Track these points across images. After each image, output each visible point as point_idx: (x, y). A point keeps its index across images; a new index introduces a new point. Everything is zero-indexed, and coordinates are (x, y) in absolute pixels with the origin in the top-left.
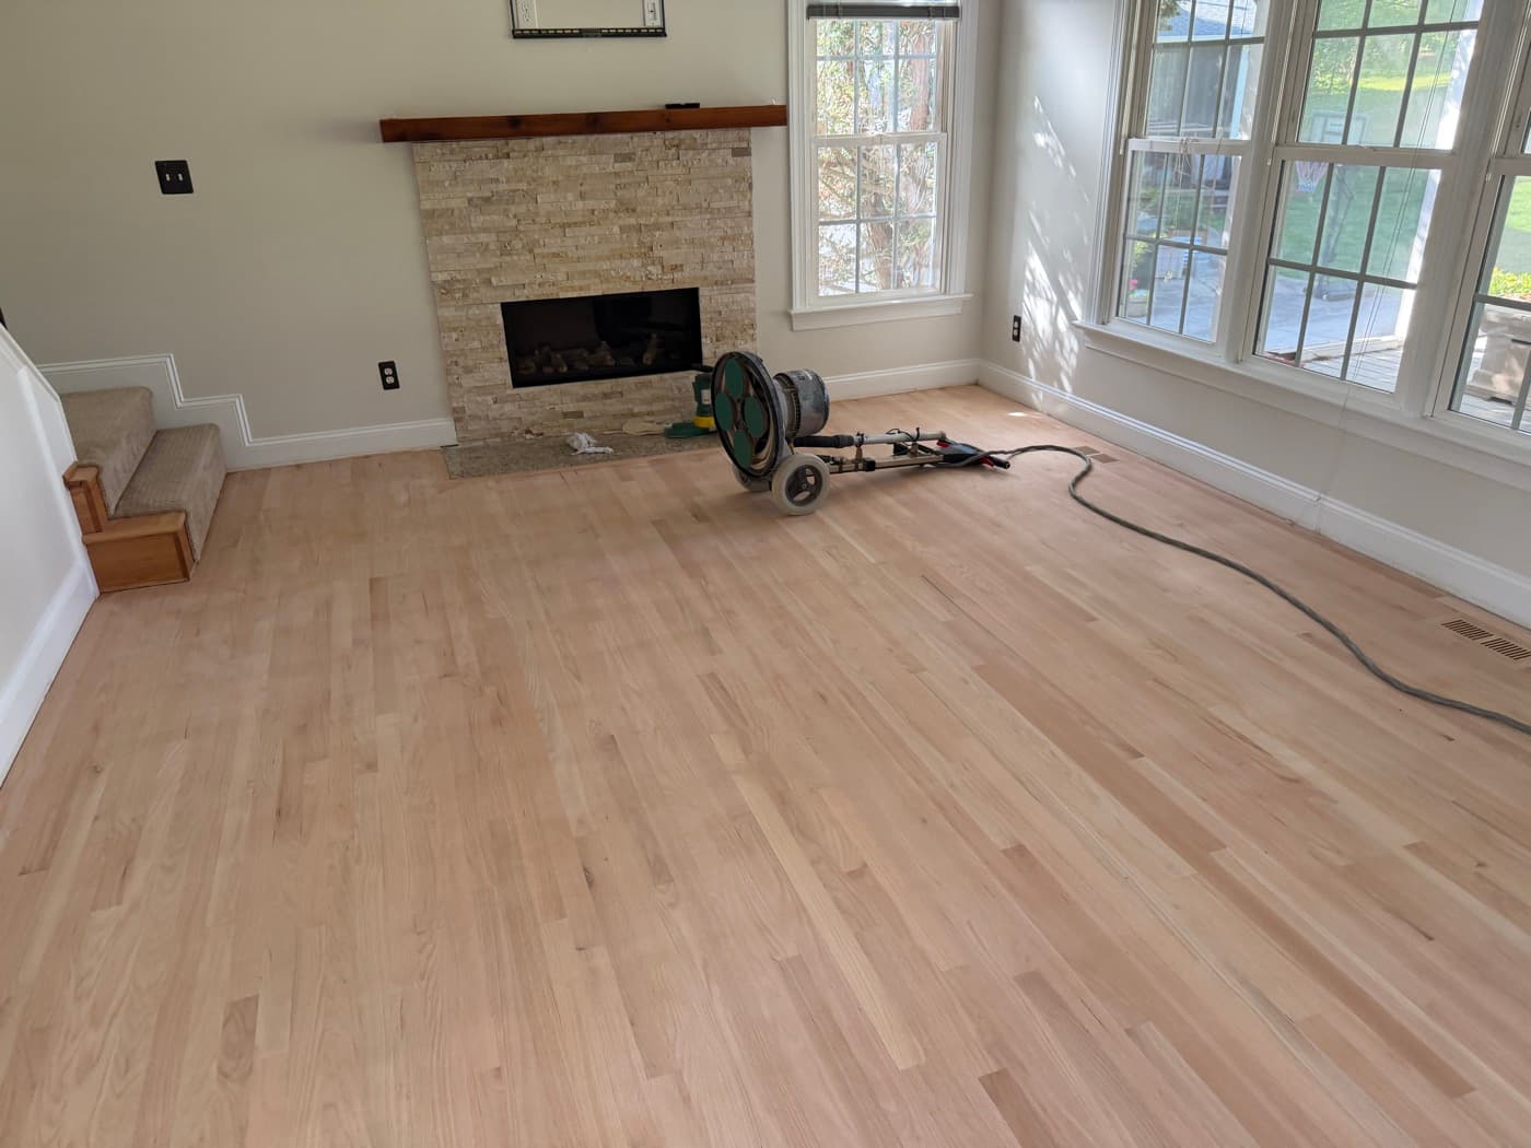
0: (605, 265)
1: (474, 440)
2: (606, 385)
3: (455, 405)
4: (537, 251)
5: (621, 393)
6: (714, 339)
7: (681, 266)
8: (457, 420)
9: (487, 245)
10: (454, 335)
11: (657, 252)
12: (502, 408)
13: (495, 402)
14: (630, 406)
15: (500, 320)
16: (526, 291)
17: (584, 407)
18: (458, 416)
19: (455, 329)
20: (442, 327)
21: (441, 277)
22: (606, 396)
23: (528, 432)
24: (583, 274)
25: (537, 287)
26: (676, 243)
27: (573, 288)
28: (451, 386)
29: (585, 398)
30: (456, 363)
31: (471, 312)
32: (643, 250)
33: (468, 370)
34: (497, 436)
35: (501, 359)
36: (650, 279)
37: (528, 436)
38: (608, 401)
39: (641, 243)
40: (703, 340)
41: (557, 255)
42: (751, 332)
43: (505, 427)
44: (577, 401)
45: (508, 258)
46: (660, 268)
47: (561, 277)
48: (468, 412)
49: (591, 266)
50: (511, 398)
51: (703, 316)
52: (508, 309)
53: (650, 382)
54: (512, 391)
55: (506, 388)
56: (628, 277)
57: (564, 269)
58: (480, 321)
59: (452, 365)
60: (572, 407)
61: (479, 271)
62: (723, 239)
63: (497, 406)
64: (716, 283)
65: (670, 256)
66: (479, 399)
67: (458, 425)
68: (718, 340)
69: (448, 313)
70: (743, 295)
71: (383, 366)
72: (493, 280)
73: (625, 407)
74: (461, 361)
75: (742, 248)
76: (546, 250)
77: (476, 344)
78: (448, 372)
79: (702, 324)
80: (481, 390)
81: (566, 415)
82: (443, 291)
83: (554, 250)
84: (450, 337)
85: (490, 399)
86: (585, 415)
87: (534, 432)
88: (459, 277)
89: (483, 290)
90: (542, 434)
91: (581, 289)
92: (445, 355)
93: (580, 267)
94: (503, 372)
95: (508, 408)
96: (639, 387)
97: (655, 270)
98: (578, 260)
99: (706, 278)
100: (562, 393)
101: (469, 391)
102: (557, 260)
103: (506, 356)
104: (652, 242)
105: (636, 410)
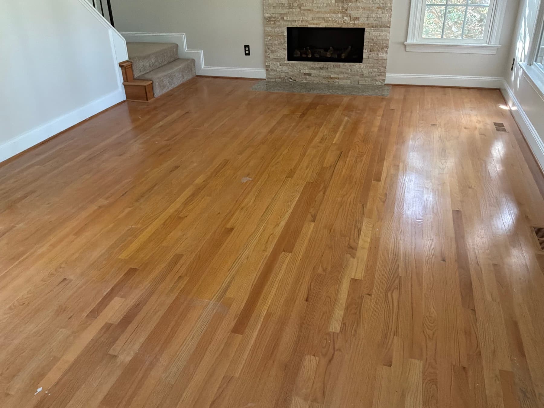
0: (328, 15)
1: (271, 79)
2: (322, 64)
3: (267, 64)
4: (302, 8)
5: (327, 68)
6: (369, 50)
7: (358, 18)
8: (267, 70)
9: (285, 4)
10: (269, 38)
11: (349, 12)
12: (282, 68)
13: (280, 65)
14: (330, 74)
15: (286, 34)
16: (296, 23)
17: (313, 72)
18: (267, 68)
19: (270, 36)
20: (266, 34)
21: (267, 15)
22: (321, 69)
23: (291, 79)
24: (318, 18)
25: (300, 22)
26: (357, 8)
27: (314, 24)
28: (266, 57)
29: (313, 69)
30: (269, 49)
31: (276, 30)
32: (343, 10)
33: (272, 52)
34: (279, 78)
35: (284, 49)
36: (344, 22)
37: (291, 80)
38: (322, 71)
39: (343, 7)
40: (364, 51)
41: (309, 10)
42: (386, 49)
43: (283, 75)
44: (310, 69)
45: (291, 10)
46: (349, 18)
47: (310, 19)
48: (271, 68)
49: (322, 16)
50: (287, 65)
51: (365, 41)
52: (289, 30)
53: (340, 65)
54: (287, 62)
55: (285, 60)
56: (336, 21)
57: (311, 15)
58: (279, 33)
59: (268, 49)
60: (307, 71)
61: (281, 14)
62: (378, 8)
63: (280, 67)
64: (373, 27)
65: (354, 14)
66: (275, 63)
67: (267, 72)
68: (370, 51)
69: (269, 29)
70: (384, 33)
71: (245, 46)
72: (285, 18)
73: (328, 74)
74: (271, 48)
75: (386, 13)
76: (306, 8)
77: (276, 42)
78: (266, 52)
79: (365, 44)
80: (277, 60)
81: (305, 74)
82: (268, 20)
83: (308, 8)
84: (268, 38)
85: (278, 64)
86: (312, 75)
87: (293, 79)
88: (273, 16)
89: (281, 21)
90: (295, 80)
91: (317, 24)
92: (266, 45)
93: (318, 15)
94: (284, 54)
95: (285, 68)
96: (334, 67)
97: (347, 19)
98: (317, 12)
99: (368, 24)
100: (304, 65)
101: (272, 60)
102: (309, 12)
103: (286, 48)
104: (347, 7)
105: (332, 76)
